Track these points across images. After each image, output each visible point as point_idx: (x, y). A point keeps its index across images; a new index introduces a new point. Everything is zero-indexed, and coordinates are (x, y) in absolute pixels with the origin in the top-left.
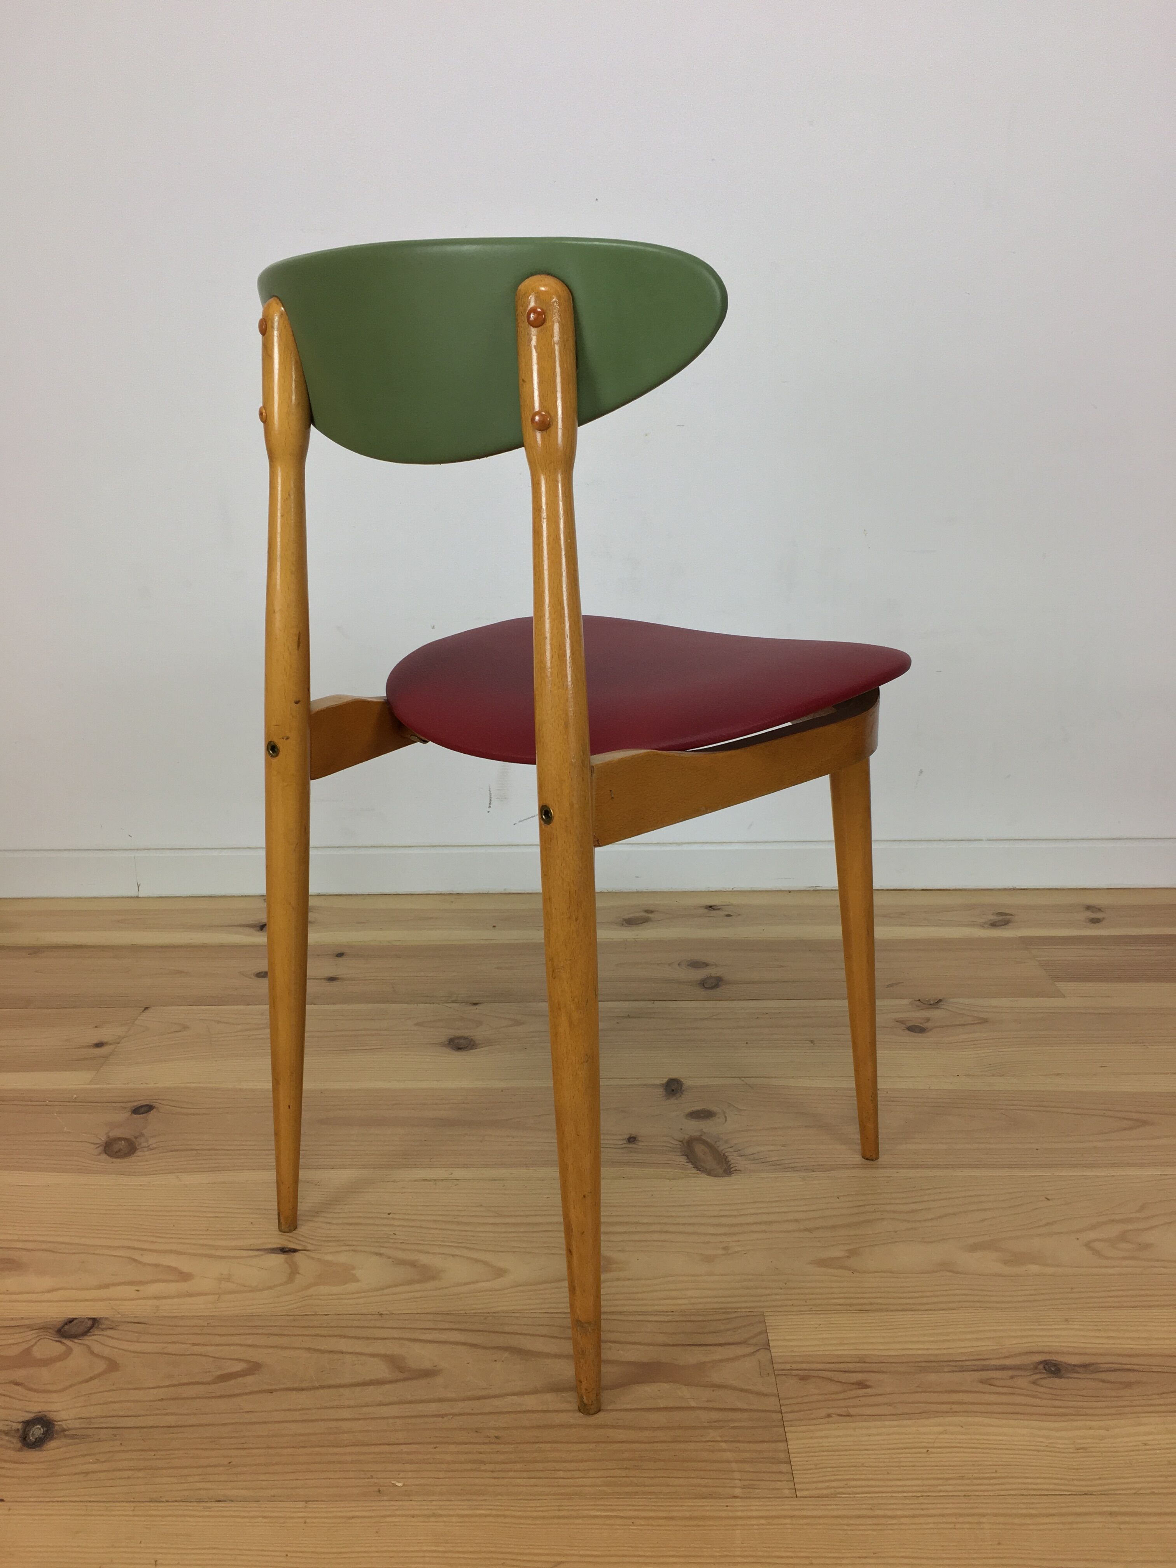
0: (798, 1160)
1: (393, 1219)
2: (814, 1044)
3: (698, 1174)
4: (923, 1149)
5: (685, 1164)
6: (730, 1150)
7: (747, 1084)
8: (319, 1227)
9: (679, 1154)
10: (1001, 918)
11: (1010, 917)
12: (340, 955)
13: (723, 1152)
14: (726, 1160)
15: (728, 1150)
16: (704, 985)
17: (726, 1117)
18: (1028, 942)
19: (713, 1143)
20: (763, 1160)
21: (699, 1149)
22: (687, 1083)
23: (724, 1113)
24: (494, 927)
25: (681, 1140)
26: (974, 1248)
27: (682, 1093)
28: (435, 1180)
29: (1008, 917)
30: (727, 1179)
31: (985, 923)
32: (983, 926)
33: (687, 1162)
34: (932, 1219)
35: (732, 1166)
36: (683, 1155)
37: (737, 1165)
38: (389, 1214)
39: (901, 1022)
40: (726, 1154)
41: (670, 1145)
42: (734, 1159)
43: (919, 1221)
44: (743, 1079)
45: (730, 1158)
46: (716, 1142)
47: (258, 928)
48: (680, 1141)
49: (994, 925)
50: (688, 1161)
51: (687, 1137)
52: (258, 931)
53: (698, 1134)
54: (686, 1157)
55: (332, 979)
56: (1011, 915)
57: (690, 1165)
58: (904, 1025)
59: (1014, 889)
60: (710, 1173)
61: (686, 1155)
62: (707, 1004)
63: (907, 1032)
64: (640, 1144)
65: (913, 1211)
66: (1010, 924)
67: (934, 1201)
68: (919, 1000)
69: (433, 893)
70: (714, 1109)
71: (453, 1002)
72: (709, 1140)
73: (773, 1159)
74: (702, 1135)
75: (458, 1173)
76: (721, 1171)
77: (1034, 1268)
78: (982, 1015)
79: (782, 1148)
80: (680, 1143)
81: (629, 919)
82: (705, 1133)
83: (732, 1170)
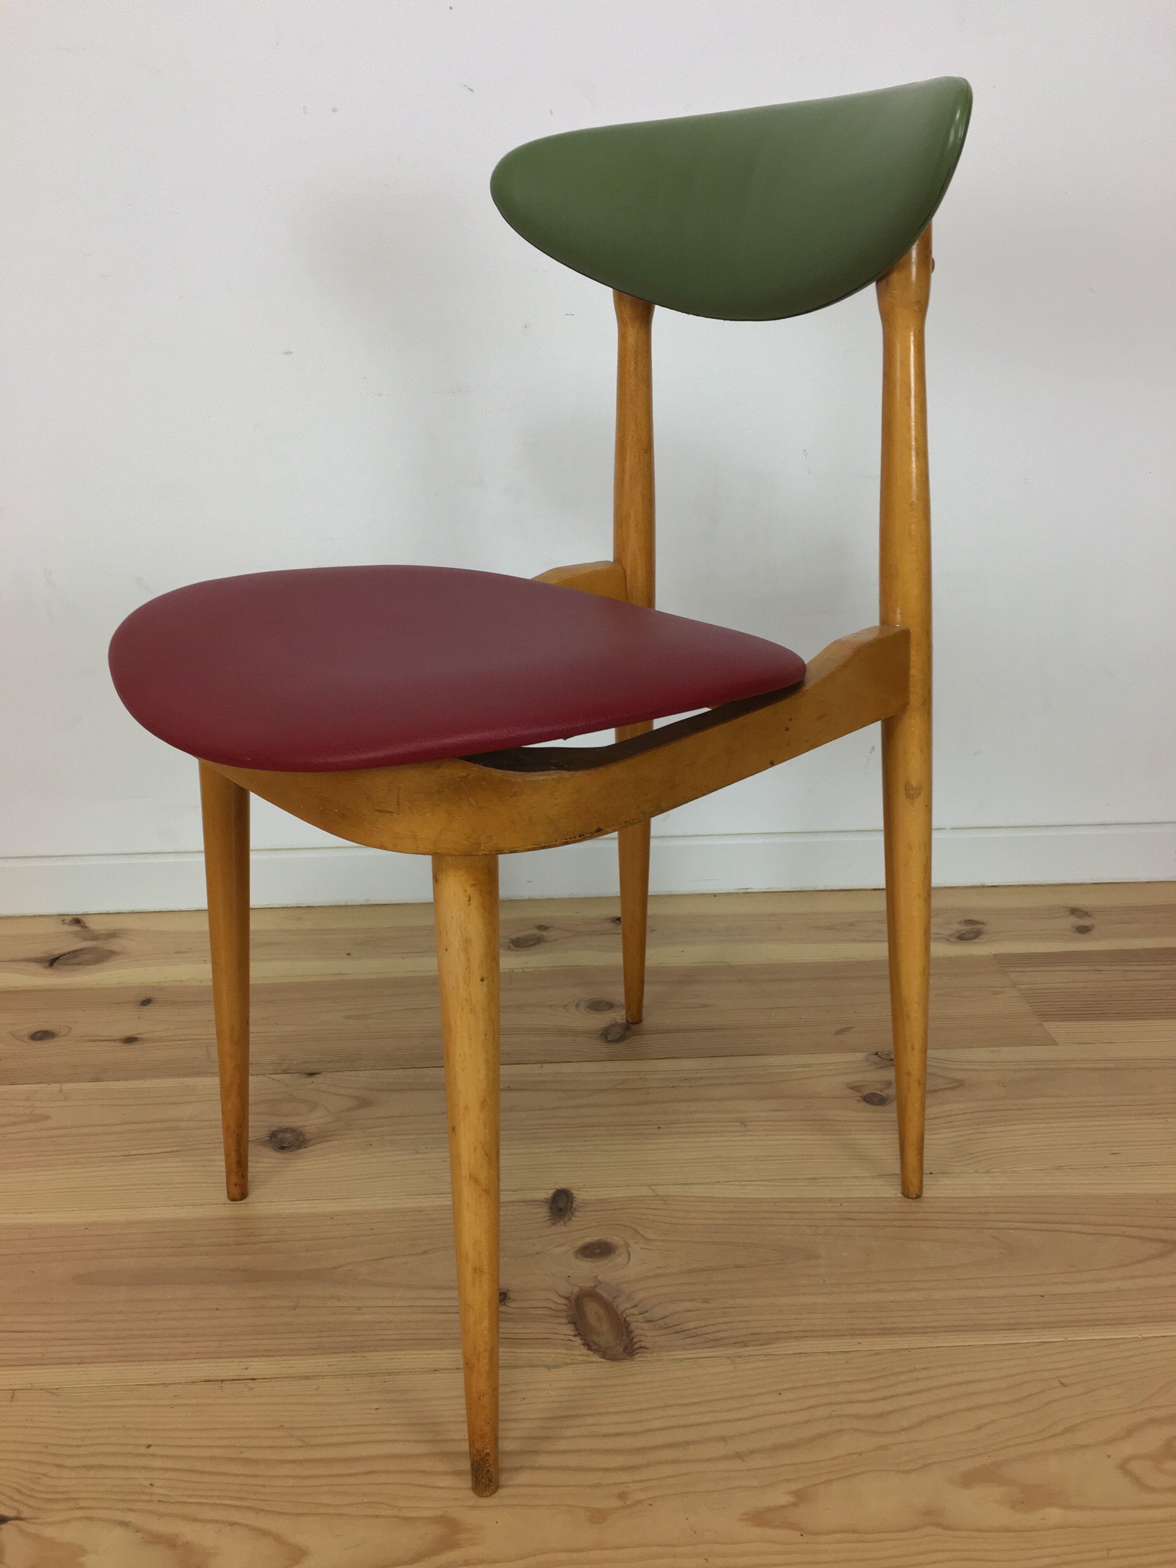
0: (723, 1327)
1: (154, 1455)
2: (745, 1126)
3: (588, 1355)
4: (892, 1302)
5: (571, 1338)
6: (634, 1311)
7: (658, 1196)
8: (45, 1475)
9: (564, 1321)
10: (970, 927)
11: (983, 925)
12: (146, 1002)
13: (625, 1316)
14: (627, 1328)
15: (628, 1312)
16: (606, 1038)
17: (629, 1254)
18: (1004, 962)
19: (610, 1299)
20: (678, 1328)
21: (592, 1309)
22: (580, 1196)
23: (627, 1245)
24: (348, 954)
25: (568, 1295)
26: (968, 1480)
27: (572, 1214)
28: (222, 1381)
29: (979, 926)
30: (627, 1365)
31: (951, 936)
32: (949, 940)
33: (575, 1336)
34: (909, 1428)
35: (635, 1340)
36: (570, 1323)
37: (642, 1338)
38: (149, 1446)
39: (855, 1088)
40: (628, 1319)
41: (552, 1306)
42: (638, 1326)
43: (892, 1433)
44: (653, 1187)
45: (633, 1326)
46: (615, 1298)
47: (47, 964)
48: (567, 1298)
49: (962, 938)
50: (576, 1333)
51: (576, 1290)
52: (46, 968)
53: (591, 1284)
54: (572, 1327)
55: (130, 1040)
56: (983, 923)
57: (578, 1341)
58: (859, 1094)
59: (983, 887)
60: (606, 1354)
61: (574, 1323)
62: (611, 1066)
63: (863, 1104)
64: (513, 1305)
65: (881, 1415)
66: (981, 936)
67: (910, 1394)
68: (877, 1054)
69: (278, 906)
70: (615, 1239)
71: (285, 1072)
72: (604, 1295)
73: (691, 1325)
74: (595, 1287)
75: (259, 1367)
76: (620, 1349)
77: (1054, 1514)
78: (958, 1075)
79: (704, 1305)
80: (566, 1301)
81: (518, 939)
82: (600, 1283)
83: (636, 1346)
